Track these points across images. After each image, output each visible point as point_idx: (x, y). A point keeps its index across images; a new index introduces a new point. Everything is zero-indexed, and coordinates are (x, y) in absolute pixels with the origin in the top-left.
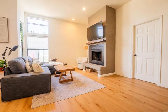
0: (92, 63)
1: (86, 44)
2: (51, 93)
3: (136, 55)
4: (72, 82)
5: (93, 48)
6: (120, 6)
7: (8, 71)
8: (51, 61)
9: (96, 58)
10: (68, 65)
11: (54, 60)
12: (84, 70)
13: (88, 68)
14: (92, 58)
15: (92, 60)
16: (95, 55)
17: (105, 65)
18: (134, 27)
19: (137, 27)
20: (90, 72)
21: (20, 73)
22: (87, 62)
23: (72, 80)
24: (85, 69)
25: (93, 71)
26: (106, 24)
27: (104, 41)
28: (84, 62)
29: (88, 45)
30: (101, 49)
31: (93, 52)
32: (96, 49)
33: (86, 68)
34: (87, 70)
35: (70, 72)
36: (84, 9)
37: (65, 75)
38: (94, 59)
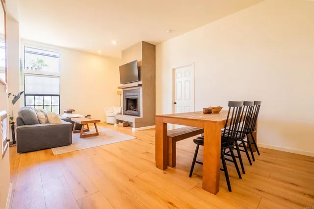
0: (126, 114)
1: (119, 88)
2: (72, 145)
3: (175, 103)
4: (98, 136)
5: (128, 94)
6: (160, 43)
7: (21, 121)
8: (65, 112)
9: (132, 107)
10: (91, 117)
11: (70, 112)
12: (116, 124)
13: (121, 121)
14: (127, 108)
15: (127, 110)
16: (130, 104)
17: (142, 116)
18: (174, 70)
19: (177, 71)
20: (124, 126)
21: (35, 124)
22: (121, 114)
23: (97, 134)
24: (118, 123)
25: (127, 125)
26: (141, 65)
27: (140, 85)
28: (116, 113)
29: (121, 90)
30: (137, 95)
31: (128, 99)
32: (131, 95)
33: (119, 121)
34: (120, 123)
35: (95, 124)
36: (114, 43)
37: (88, 130)
38: (130, 109)
